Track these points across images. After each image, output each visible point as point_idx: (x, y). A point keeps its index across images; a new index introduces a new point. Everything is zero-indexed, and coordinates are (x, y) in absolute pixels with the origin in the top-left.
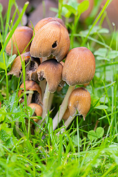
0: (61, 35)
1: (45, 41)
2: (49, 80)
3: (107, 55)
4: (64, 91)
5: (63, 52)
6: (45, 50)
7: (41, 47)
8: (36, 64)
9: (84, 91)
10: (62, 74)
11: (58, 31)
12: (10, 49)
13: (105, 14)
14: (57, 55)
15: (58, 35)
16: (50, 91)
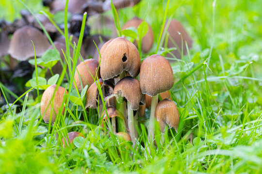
0: (128, 47)
1: (113, 57)
2: (129, 96)
3: (181, 69)
4: (147, 116)
5: (135, 64)
6: (116, 66)
7: (111, 64)
8: (111, 88)
9: (168, 102)
10: (140, 89)
11: (124, 43)
12: (80, 85)
13: (168, 34)
14: (130, 69)
15: (125, 47)
16: (132, 108)
